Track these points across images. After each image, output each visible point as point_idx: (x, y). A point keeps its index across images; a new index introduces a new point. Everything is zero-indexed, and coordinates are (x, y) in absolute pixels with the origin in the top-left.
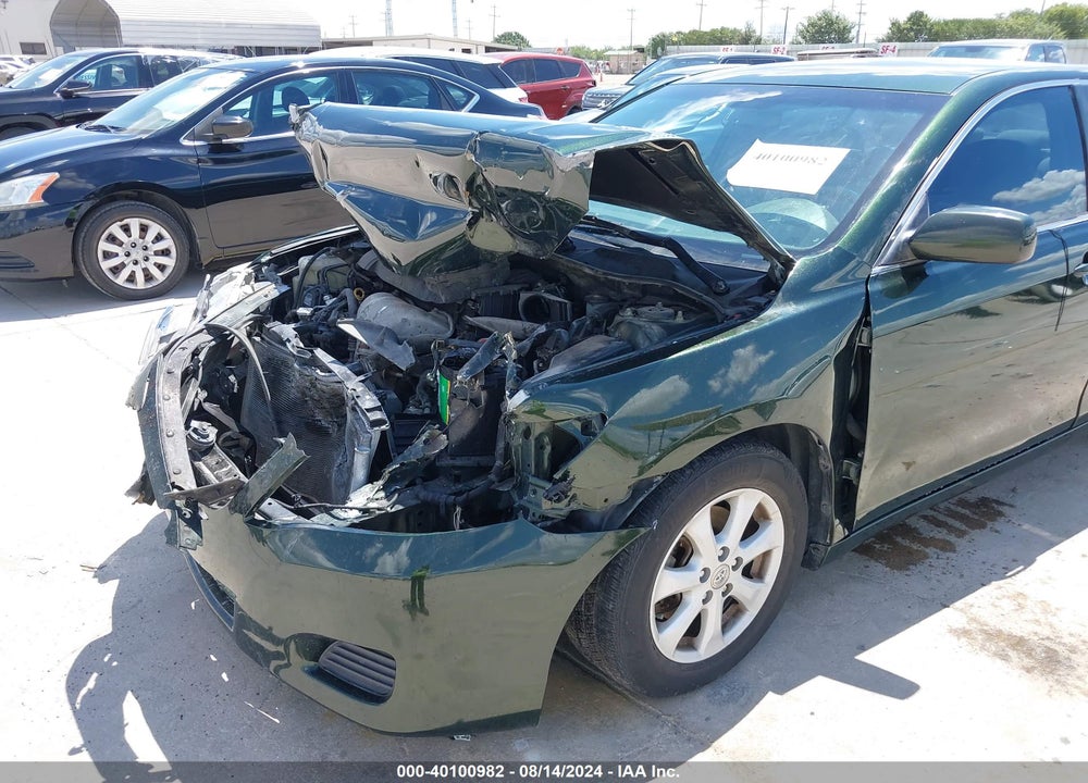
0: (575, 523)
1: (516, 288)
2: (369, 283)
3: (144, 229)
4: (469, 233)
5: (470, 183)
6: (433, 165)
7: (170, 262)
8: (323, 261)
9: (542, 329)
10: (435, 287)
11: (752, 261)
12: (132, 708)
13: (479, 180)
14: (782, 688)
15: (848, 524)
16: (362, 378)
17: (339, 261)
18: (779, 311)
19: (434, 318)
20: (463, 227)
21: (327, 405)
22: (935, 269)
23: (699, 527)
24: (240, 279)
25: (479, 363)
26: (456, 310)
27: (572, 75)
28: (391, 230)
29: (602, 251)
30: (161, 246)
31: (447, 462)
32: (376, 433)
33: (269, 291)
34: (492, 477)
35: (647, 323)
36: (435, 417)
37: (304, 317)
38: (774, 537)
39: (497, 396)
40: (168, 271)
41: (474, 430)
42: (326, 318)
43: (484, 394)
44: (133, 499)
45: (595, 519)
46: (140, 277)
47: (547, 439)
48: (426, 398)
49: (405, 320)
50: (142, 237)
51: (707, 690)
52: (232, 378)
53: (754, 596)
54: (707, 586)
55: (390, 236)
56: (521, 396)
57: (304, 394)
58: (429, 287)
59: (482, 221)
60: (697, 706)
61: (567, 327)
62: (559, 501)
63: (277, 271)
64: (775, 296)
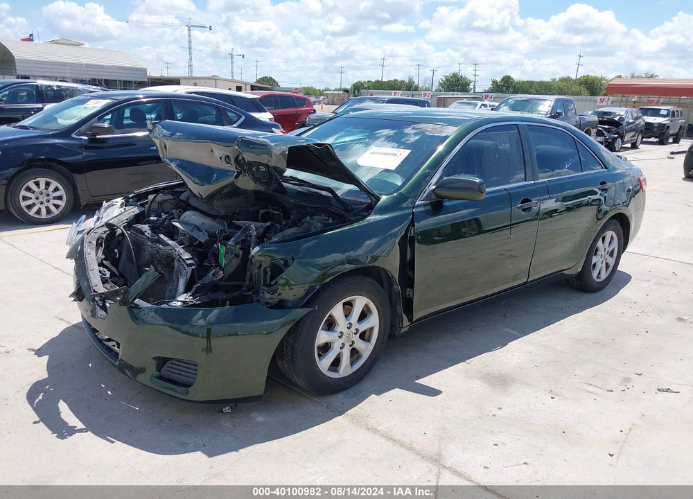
0: (281, 305)
1: (258, 208)
2: (185, 206)
3: (48, 184)
4: (235, 181)
5: (236, 159)
6: (219, 151)
7: (62, 203)
8: (160, 197)
9: (269, 224)
10: (219, 207)
11: (364, 198)
12: (63, 406)
13: (240, 158)
14: (379, 392)
15: (410, 320)
16: (182, 246)
17: (170, 197)
18: (373, 218)
19: (218, 223)
20: (232, 179)
21: (163, 262)
22: (447, 203)
23: (337, 311)
24: (119, 205)
25: (239, 237)
26: (228, 218)
27: (302, 106)
28: (197, 181)
29: (299, 193)
30: (57, 194)
31: (222, 283)
32: (189, 270)
33: (134, 210)
34: (244, 289)
35: (316, 222)
36: (218, 264)
37: (153, 221)
38: (374, 321)
39: (247, 251)
40: (61, 209)
41: (237, 268)
42: (163, 224)
43: (241, 252)
44: (73, 299)
45: (290, 305)
46: (44, 211)
47: (269, 269)
48: (213, 258)
49: (203, 223)
50: (46, 189)
51: (345, 393)
52: (116, 250)
53: (366, 349)
54: (342, 340)
55: (197, 184)
56: (257, 249)
57: (152, 257)
58: (216, 208)
59: (241, 175)
60: (338, 399)
61: (281, 224)
62: (273, 294)
63: (137, 201)
64: (371, 212)
